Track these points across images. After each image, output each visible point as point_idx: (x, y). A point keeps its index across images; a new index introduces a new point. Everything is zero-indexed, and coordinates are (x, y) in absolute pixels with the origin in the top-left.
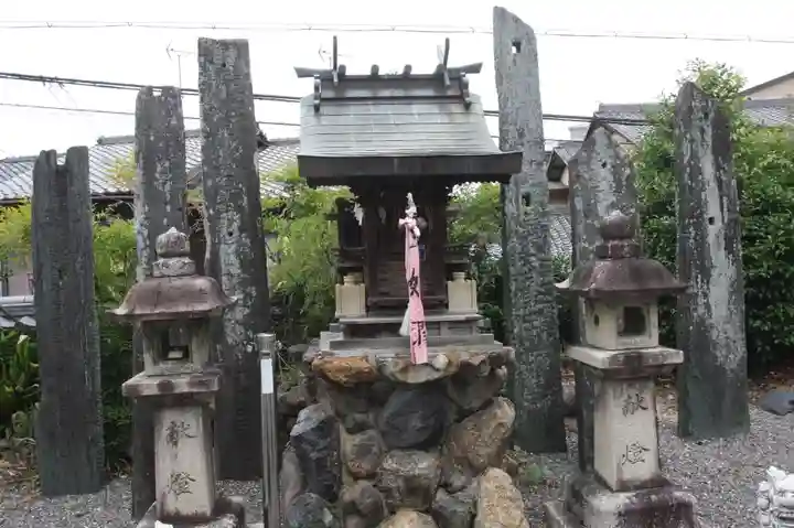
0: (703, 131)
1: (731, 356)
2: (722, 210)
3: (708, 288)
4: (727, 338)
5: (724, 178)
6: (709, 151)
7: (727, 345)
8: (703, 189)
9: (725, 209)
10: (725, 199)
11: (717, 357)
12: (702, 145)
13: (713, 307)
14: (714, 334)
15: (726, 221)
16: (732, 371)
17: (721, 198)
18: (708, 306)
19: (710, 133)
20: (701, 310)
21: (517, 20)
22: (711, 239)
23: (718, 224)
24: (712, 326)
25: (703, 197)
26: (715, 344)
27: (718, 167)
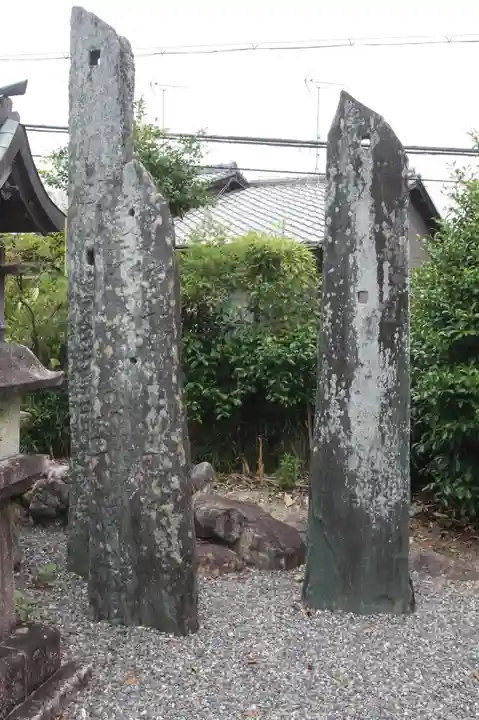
0: (358, 164)
1: (381, 499)
2: (380, 281)
3: (348, 396)
4: (375, 472)
5: (387, 234)
6: (367, 193)
7: (374, 481)
8: (351, 250)
9: (386, 281)
10: (386, 265)
11: (355, 496)
12: (356, 185)
13: (353, 423)
14: (352, 464)
15: (386, 297)
16: (379, 519)
17: (381, 262)
18: (345, 421)
19: (371, 167)
20: (335, 426)
21: (96, 21)
22: (358, 323)
23: (373, 302)
24: (350, 450)
25: (351, 261)
26: (353, 477)
27: (379, 217)
